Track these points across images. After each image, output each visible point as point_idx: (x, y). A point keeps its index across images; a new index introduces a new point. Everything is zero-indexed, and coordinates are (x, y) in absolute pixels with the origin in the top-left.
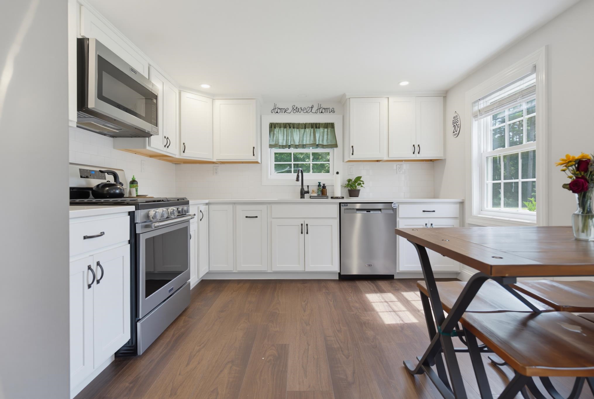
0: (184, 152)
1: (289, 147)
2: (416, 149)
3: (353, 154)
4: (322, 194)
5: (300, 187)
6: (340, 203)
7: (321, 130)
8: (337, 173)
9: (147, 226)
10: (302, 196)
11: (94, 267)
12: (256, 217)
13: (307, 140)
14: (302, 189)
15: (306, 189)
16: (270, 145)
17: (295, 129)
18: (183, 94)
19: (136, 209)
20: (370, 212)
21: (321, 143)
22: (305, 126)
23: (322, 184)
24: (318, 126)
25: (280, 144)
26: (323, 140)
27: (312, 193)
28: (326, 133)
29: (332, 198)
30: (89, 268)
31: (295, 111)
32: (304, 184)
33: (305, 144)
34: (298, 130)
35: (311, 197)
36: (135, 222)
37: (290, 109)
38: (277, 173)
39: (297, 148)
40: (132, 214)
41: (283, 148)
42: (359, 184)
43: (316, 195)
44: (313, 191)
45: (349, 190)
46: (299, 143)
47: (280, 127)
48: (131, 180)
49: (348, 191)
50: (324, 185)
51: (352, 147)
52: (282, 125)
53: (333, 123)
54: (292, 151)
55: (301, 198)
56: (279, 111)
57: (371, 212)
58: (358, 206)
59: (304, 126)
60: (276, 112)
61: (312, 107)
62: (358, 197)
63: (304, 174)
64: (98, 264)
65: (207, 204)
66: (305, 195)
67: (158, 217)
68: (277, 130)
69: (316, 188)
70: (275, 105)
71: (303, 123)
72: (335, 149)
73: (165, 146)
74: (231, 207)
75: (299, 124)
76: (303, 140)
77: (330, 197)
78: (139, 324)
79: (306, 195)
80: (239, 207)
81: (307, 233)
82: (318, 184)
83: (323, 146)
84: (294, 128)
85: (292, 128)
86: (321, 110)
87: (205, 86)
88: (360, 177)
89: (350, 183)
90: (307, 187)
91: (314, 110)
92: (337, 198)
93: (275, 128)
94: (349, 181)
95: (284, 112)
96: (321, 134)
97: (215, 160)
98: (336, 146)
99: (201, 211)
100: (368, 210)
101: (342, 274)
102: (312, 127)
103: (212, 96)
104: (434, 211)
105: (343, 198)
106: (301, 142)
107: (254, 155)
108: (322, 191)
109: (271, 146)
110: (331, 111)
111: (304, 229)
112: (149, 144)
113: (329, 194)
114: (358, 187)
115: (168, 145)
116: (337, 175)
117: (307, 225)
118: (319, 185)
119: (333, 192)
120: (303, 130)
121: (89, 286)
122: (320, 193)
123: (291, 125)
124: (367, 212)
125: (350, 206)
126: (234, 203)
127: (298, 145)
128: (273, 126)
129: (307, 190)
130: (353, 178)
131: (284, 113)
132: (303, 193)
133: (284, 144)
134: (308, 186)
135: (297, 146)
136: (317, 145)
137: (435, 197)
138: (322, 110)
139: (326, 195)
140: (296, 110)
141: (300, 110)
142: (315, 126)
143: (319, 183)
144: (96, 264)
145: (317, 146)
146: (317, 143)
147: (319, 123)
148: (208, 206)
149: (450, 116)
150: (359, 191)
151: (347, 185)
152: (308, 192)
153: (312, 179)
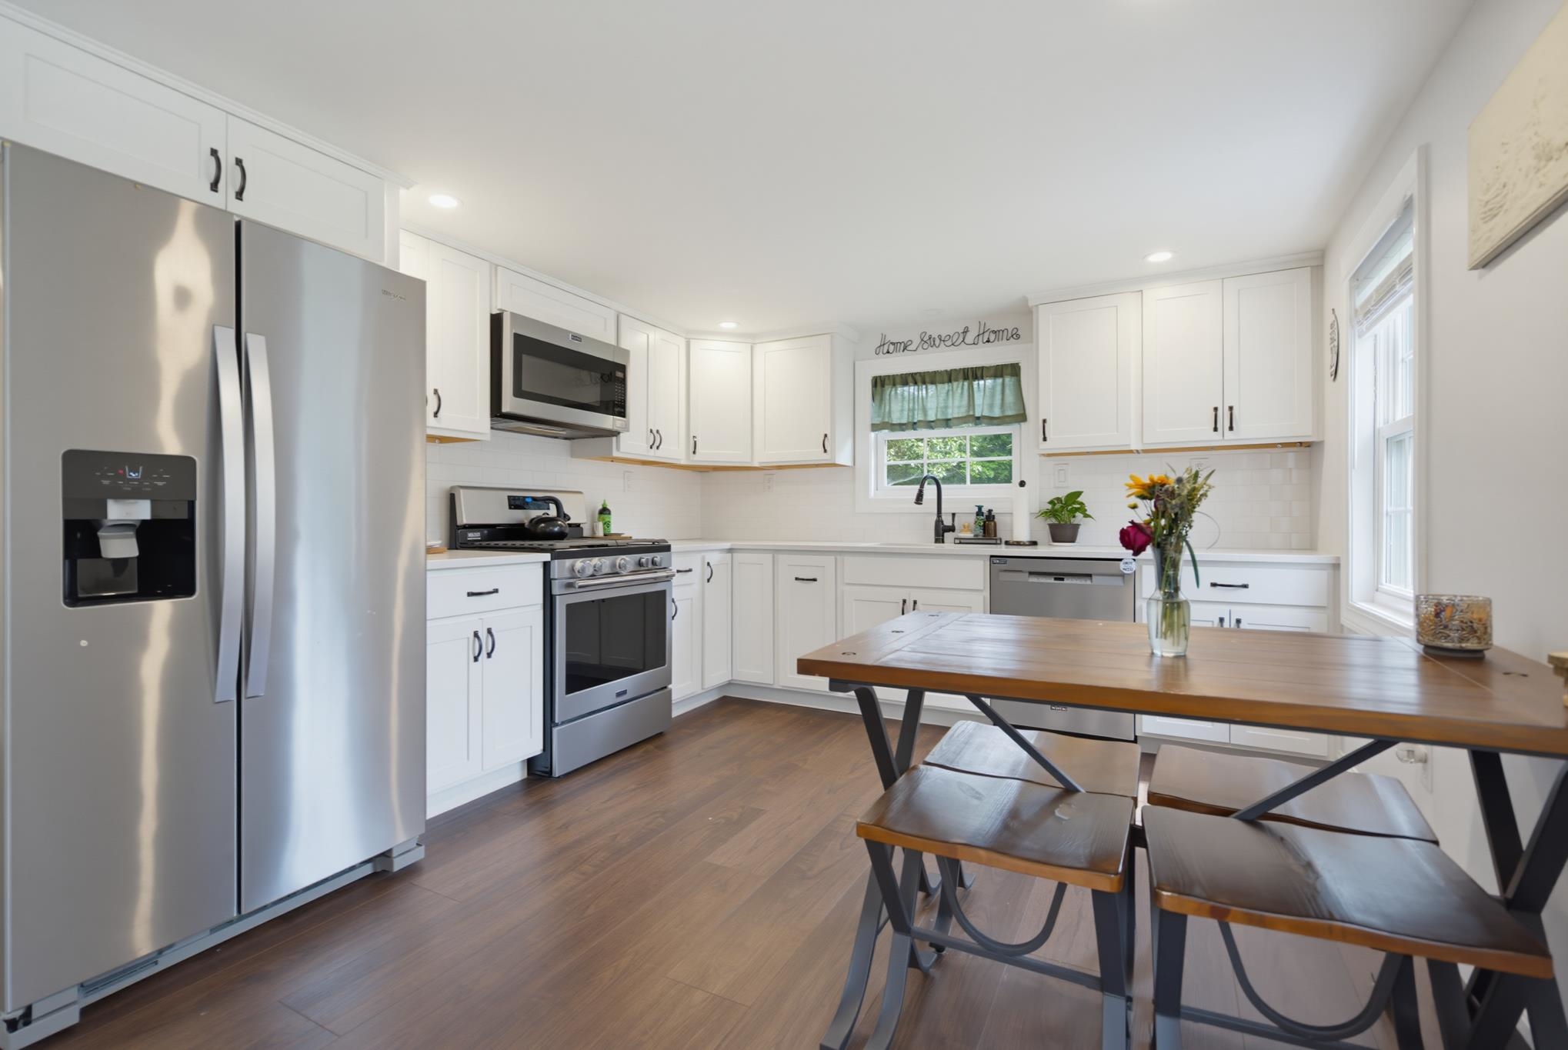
0: (694, 452)
1: (914, 425)
2: (1224, 417)
3: (1045, 439)
4: (984, 533)
5: (935, 517)
6: (992, 556)
7: (988, 381)
8: (1022, 484)
9: (570, 585)
10: (939, 538)
11: (483, 635)
12: (815, 580)
13: (955, 408)
14: (939, 522)
15: (947, 522)
16: (873, 425)
17: (928, 386)
18: (692, 342)
19: (552, 559)
20: (1062, 579)
21: (986, 413)
22: (949, 376)
23: (985, 510)
24: (979, 374)
25: (895, 421)
26: (991, 406)
27: (961, 531)
28: (999, 388)
29: (1007, 543)
30: (476, 635)
31: (925, 346)
32: (943, 510)
33: (950, 417)
34: (934, 387)
35: (961, 541)
36: (552, 577)
37: (917, 341)
38: (895, 485)
39: (932, 428)
40: (546, 566)
41: (903, 430)
42: (1078, 511)
43: (970, 535)
44: (964, 527)
45: (1051, 526)
46: (936, 415)
47: (894, 385)
48: (601, 507)
49: (1048, 527)
50: (990, 511)
51: (1044, 421)
52: (898, 380)
53: (1017, 364)
54: (925, 434)
55: (937, 541)
56: (892, 348)
57: (1067, 581)
59: (946, 378)
60: (885, 351)
61: (966, 332)
62: (1073, 541)
63: (943, 486)
64: (489, 631)
65: (731, 551)
66: (946, 534)
67: (590, 571)
68: (888, 389)
69: (970, 520)
70: (884, 337)
71: (946, 371)
72: (1022, 424)
73: (651, 448)
74: (769, 556)
75: (935, 372)
76: (946, 409)
77: (1002, 541)
78: (555, 730)
79: (948, 536)
80: (783, 558)
82: (977, 509)
83: (991, 420)
84: (924, 383)
85: (920, 384)
86: (986, 335)
87: (728, 325)
88: (1079, 494)
89: (1058, 506)
90: (951, 518)
91: (970, 338)
92: (1018, 544)
93: (883, 386)
94: (1053, 501)
95: (902, 348)
96: (989, 391)
97: (756, 464)
98: (1021, 417)
99: (708, 564)
100: (1059, 577)
102: (966, 378)
103: (752, 339)
104: (1245, 586)
105: (1034, 543)
106: (939, 413)
107: (825, 451)
108: (987, 526)
109: (875, 427)
110: (1010, 335)
112: (618, 449)
113: (1002, 534)
114: (1075, 519)
115: (657, 443)
116: (1022, 488)
117: (915, 603)
118: (979, 513)
119: (1012, 531)
120: (946, 386)
121: (476, 659)
122: (980, 532)
123: (918, 378)
124: (1056, 579)
126: (776, 551)
127: (933, 422)
128: (880, 383)
129: (950, 524)
130: (1062, 494)
131: (903, 351)
132: (942, 531)
133: (904, 420)
134: (954, 515)
135: (933, 424)
136: (978, 418)
138: (990, 335)
139: (995, 535)
140: (929, 342)
141: (937, 342)
142: (973, 374)
143: (980, 508)
144: (486, 631)
145: (978, 420)
146: (977, 415)
147: (982, 368)
148: (730, 555)
149: (1329, 319)
150: (1077, 526)
151: (1047, 514)
152: (952, 529)
153: (963, 499)
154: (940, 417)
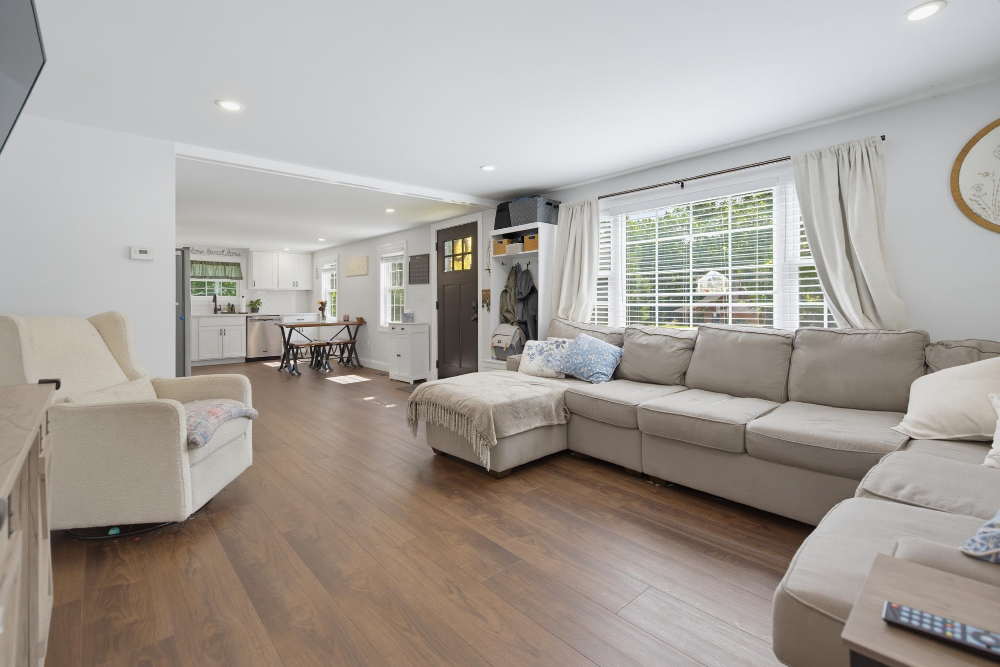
1: (205, 277)
2: (296, 284)
3: (254, 286)
5: (214, 306)
6: (247, 317)
7: (230, 267)
8: (243, 297)
13: (221, 274)
14: (216, 307)
15: (218, 307)
17: (209, 266)
21: (230, 276)
22: (217, 264)
23: (231, 304)
25: (197, 275)
26: (231, 274)
28: (233, 269)
29: (239, 313)
32: (217, 304)
33: (217, 276)
34: (211, 266)
35: (222, 313)
37: (206, 251)
38: (194, 295)
42: (259, 304)
43: (226, 311)
44: (224, 309)
45: (251, 308)
46: (213, 274)
47: (197, 264)
51: (254, 281)
52: (199, 262)
53: (240, 264)
54: (206, 280)
55: (215, 313)
56: (195, 251)
57: (267, 321)
58: (257, 318)
60: (192, 252)
61: (223, 251)
62: (258, 312)
63: (217, 297)
68: (194, 265)
69: (226, 307)
71: (216, 262)
72: (241, 281)
75: (212, 262)
76: (215, 273)
77: (237, 312)
79: (219, 312)
81: (225, 335)
83: (232, 278)
84: (208, 264)
88: (259, 300)
91: (224, 253)
92: (243, 313)
93: (192, 263)
94: (252, 302)
95: (199, 252)
96: (230, 270)
98: (241, 278)
100: (265, 320)
101: (248, 357)
104: (304, 320)
105: (247, 313)
108: (231, 309)
109: (191, 277)
110: (237, 255)
111: (222, 333)
113: (236, 310)
114: (258, 306)
117: (225, 330)
118: (229, 305)
119: (240, 309)
120: (215, 266)
122: (230, 311)
123: (206, 263)
125: (253, 318)
130: (255, 300)
132: (216, 310)
133: (200, 275)
134: (220, 305)
135: (210, 278)
137: (309, 312)
138: (231, 254)
139: (234, 311)
140: (210, 252)
141: (213, 253)
142: (224, 264)
143: (229, 303)
145: (228, 278)
146: (227, 276)
147: (228, 263)
149: (315, 267)
150: (258, 309)
151: (250, 305)
152: (220, 310)
153: (223, 301)
154: (214, 275)
